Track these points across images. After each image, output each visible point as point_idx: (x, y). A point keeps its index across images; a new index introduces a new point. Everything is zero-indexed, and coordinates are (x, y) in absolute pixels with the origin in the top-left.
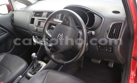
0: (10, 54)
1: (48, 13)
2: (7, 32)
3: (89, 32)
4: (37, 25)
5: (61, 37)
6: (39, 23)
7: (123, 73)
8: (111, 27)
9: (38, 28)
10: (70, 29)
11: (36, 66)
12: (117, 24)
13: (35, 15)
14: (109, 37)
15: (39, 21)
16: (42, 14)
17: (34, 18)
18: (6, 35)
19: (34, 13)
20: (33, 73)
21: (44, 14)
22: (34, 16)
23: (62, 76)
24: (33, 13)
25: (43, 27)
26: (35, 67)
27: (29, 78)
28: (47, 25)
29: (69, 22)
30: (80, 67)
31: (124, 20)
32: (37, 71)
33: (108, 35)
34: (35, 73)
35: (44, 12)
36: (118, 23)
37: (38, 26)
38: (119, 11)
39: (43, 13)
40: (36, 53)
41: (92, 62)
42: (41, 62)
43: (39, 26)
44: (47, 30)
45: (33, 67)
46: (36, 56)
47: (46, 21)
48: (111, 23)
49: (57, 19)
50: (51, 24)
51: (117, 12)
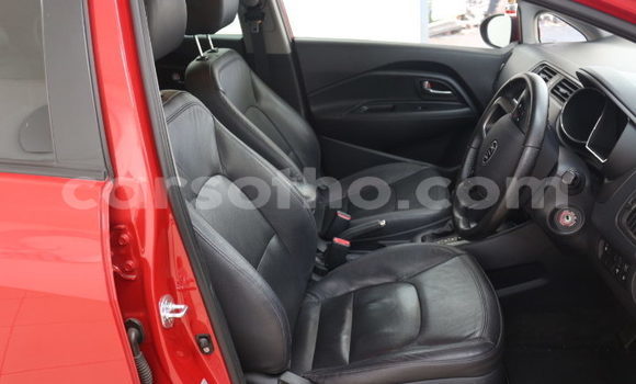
1: (564, 80)
2: (468, 106)
5: (492, 153)
39: (555, 74)
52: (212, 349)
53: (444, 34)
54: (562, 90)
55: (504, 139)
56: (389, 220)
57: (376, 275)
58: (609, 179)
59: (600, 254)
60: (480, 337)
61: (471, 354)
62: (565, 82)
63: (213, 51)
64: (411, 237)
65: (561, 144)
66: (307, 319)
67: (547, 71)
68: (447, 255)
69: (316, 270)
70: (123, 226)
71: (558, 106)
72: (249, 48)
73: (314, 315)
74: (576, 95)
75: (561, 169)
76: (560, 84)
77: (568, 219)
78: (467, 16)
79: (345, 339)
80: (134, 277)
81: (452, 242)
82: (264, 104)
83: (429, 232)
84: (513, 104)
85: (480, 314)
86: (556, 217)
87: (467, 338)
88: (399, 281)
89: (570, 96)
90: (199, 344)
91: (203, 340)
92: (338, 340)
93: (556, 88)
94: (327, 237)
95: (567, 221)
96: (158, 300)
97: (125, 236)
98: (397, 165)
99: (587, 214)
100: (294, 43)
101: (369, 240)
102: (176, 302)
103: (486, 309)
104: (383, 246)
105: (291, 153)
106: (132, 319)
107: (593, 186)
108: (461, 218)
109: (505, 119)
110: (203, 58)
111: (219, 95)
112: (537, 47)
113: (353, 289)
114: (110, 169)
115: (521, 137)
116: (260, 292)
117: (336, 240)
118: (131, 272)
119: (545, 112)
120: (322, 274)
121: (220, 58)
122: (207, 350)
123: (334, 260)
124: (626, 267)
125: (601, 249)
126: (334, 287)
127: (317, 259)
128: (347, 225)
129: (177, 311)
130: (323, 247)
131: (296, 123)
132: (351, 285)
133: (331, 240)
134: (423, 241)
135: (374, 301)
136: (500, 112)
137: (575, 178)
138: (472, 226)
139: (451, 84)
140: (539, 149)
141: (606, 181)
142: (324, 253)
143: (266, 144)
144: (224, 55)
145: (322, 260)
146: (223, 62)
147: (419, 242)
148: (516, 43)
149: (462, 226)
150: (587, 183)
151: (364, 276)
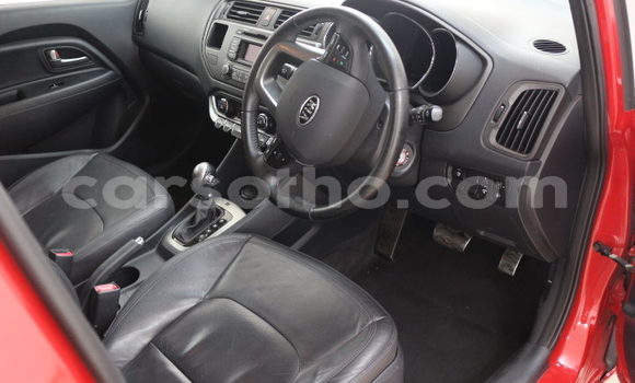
0: (111, 158)
1: (283, 12)
2: (110, 69)
3: (421, 108)
4: (233, 55)
5: (313, 111)
6: (243, 47)
7: (545, 299)
8: (511, 103)
9: (236, 66)
10: (349, 84)
11: (205, 216)
12: (538, 91)
13: (230, 12)
14: (497, 139)
15: (242, 42)
16: (260, 13)
17: (226, 27)
18: (104, 79)
19: (230, 7)
20: (187, 241)
21: (269, 15)
22: (228, 17)
23: (299, 266)
24: (224, 5)
25: (253, 65)
26: (198, 219)
27: (167, 254)
28: (267, 60)
29: (350, 57)
30: (386, 258)
31: (567, 80)
32: (204, 233)
33: (494, 133)
34: (195, 241)
35: (268, 5)
36: (545, 91)
37: (234, 60)
38: (564, 44)
39: (263, 8)
40: (214, 163)
41: (436, 240)
42: (228, 204)
43: (240, 60)
44: (267, 77)
45: (194, 217)
46: (211, 178)
47: (264, 43)
48: (516, 88)
49: (315, 40)
50: (283, 58)
51: (555, 48)
125: (450, 176)
139: (84, 48)
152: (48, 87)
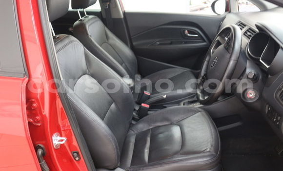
2: (206, 42)
5: (215, 63)
52: (80, 158)
53: (197, 10)
54: (249, 33)
55: (221, 57)
56: (168, 95)
57: (162, 121)
58: (271, 75)
59: (267, 111)
60: (209, 151)
61: (205, 159)
62: (250, 30)
63: (86, 17)
64: (178, 103)
65: (248, 59)
66: (129, 142)
67: (242, 25)
68: (195, 111)
69: (134, 119)
70: (33, 100)
71: (246, 41)
72: (104, 16)
73: (133, 140)
74: (255, 36)
75: (248, 71)
76: (248, 30)
77: (251, 95)
78: (207, 2)
79: (147, 151)
80: (39, 124)
81: (197, 105)
82: (111, 41)
83: (187, 101)
84: (225, 40)
85: (210, 140)
86: (245, 94)
87: (203, 152)
88: (172, 124)
89: (252, 36)
90: (73, 156)
91: (75, 154)
92: (143, 152)
93: (246, 32)
94: (139, 103)
95: (251, 96)
96: (52, 136)
97: (35, 105)
98: (173, 69)
99: (260, 92)
100: (124, 13)
101: (159, 104)
102: (61, 136)
103: (212, 138)
104: (165, 107)
105: (124, 64)
106: (40, 145)
107: (264, 78)
108: (200, 94)
109: (221, 47)
110: (81, 20)
111: (88, 37)
112: (237, 14)
113: (151, 128)
114: (27, 72)
115: (228, 56)
116: (103, 131)
117: (143, 105)
118: (38, 122)
119: (240, 43)
120: (137, 120)
121: (89, 20)
122: (77, 159)
123: (142, 114)
124: (279, 118)
125: (267, 109)
126: (142, 127)
127: (134, 113)
128: (149, 97)
129: (62, 140)
130: (137, 108)
131: (126, 50)
132: (150, 126)
133: (140, 104)
134: (184, 105)
135: (161, 133)
136: (219, 44)
137: (255, 75)
138: (206, 98)
139: (197, 32)
140: (237, 61)
141: (269, 76)
142: (137, 111)
143: (111, 60)
144: (92, 19)
145: (136, 114)
146: (91, 22)
147: (182, 105)
148: (228, 12)
149: (201, 98)
150: (260, 77)
151: (156, 121)
152: (181, 43)
